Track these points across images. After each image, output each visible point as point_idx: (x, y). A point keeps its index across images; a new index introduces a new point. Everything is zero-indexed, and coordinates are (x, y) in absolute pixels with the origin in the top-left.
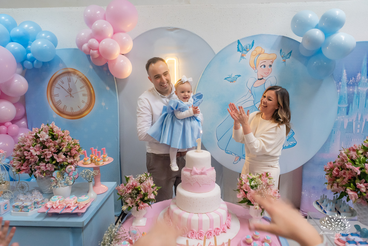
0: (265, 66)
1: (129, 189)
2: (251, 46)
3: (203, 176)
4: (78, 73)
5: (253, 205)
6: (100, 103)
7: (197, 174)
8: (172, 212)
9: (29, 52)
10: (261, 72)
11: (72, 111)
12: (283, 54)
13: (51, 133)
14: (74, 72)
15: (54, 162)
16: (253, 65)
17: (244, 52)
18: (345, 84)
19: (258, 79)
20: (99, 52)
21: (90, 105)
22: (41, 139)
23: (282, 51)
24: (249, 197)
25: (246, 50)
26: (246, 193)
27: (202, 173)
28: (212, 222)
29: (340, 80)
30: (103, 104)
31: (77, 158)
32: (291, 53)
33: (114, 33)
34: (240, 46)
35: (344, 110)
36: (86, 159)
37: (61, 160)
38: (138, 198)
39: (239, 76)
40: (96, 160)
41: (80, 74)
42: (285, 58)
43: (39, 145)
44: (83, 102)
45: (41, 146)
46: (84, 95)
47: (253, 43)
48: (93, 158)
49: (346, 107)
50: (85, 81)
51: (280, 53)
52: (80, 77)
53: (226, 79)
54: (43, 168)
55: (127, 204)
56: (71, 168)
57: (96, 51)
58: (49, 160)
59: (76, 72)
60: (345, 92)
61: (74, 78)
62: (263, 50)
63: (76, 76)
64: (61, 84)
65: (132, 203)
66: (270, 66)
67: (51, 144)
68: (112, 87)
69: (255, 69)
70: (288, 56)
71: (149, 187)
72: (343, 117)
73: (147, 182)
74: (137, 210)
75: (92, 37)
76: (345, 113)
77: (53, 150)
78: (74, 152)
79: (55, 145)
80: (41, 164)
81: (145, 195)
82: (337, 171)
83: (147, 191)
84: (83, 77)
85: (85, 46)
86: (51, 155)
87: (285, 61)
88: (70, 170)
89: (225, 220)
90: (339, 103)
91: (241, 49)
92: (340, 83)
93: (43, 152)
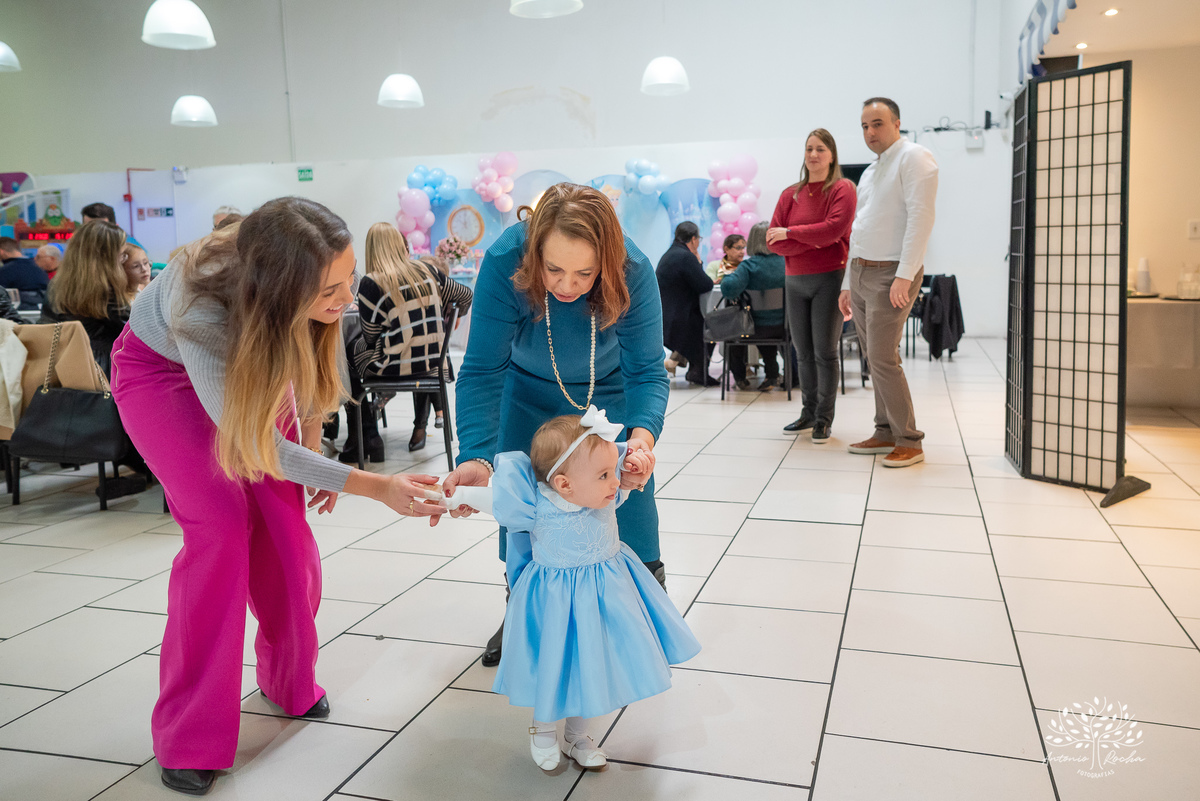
4: (472, 208)
9: (437, 193)
20: (487, 193)
21: (480, 236)
33: (499, 177)
41: (474, 210)
46: (476, 227)
47: (604, 181)
50: (477, 215)
52: (474, 212)
57: (485, 192)
59: (470, 207)
61: (469, 213)
63: (471, 211)
64: (459, 218)
68: (498, 220)
75: (483, 181)
84: (476, 212)
85: (477, 188)
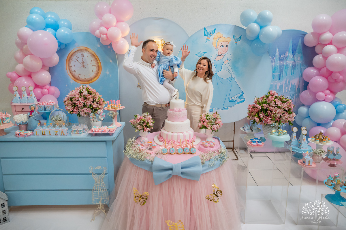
0: (223, 46)
1: (138, 120)
2: (214, 31)
3: (180, 113)
4: (89, 50)
5: (207, 129)
6: (105, 72)
7: (176, 111)
8: (163, 133)
10: (220, 50)
11: (85, 78)
12: (235, 38)
13: (88, 90)
14: (86, 49)
15: (91, 107)
16: (215, 45)
17: (209, 36)
18: (278, 59)
19: (219, 55)
20: (107, 37)
21: (98, 74)
22: (84, 94)
23: (235, 36)
24: (205, 124)
25: (210, 35)
26: (204, 122)
27: (179, 111)
28: (185, 136)
29: (274, 56)
30: (108, 73)
31: (103, 106)
32: (241, 37)
33: (117, 22)
34: (206, 32)
35: (277, 77)
36: (109, 106)
37: (96, 106)
38: (144, 125)
39: (206, 53)
40: (116, 106)
41: (91, 51)
42: (236, 41)
43: (83, 97)
44: (93, 71)
45: (84, 97)
46: (93, 66)
47: (215, 30)
48: (113, 106)
49: (278, 75)
50: (94, 56)
51: (234, 37)
52: (91, 53)
53: (196, 55)
54: (85, 111)
55: (138, 128)
56: (100, 111)
57: (105, 36)
58: (89, 106)
59: (87, 49)
60: (278, 64)
61: (86, 54)
62: (222, 35)
63: (87, 52)
64: (76, 58)
65: (140, 128)
66: (227, 46)
67: (90, 97)
68: (114, 60)
69: (216, 48)
70: (239, 39)
71: (150, 119)
72: (277, 81)
73: (148, 117)
74: (143, 132)
76: (278, 79)
77: (91, 100)
78: (101, 102)
79: (91, 98)
80: (84, 108)
81: (147, 123)
82: (252, 109)
83: (148, 122)
84: (93, 53)
85: (97, 32)
86: (90, 103)
87: (237, 43)
88: (100, 112)
89: (192, 137)
90: (274, 72)
91: (206, 34)
92: (274, 58)
93: (85, 101)
